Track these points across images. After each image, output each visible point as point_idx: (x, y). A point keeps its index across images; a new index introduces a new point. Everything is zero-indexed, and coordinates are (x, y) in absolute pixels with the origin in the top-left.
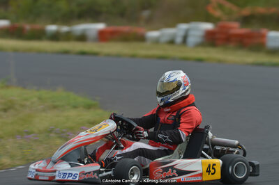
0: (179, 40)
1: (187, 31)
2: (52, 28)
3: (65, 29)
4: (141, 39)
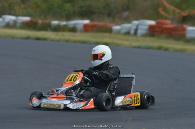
0: (132, 32)
1: (137, 26)
2: (55, 22)
3: (64, 23)
4: (110, 31)
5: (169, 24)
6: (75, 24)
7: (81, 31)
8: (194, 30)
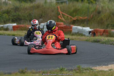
6: (8, 26)
7: (11, 30)
8: (76, 28)
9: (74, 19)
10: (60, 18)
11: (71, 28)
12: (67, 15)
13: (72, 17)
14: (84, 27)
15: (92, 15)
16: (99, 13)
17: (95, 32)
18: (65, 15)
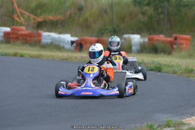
5: (24, 30)
8: (49, 36)
9: (40, 19)
10: (17, 18)
11: (40, 35)
12: (27, 14)
13: (36, 18)
14: (60, 33)
15: (68, 13)
16: (80, 9)
17: (83, 43)
18: (25, 14)
